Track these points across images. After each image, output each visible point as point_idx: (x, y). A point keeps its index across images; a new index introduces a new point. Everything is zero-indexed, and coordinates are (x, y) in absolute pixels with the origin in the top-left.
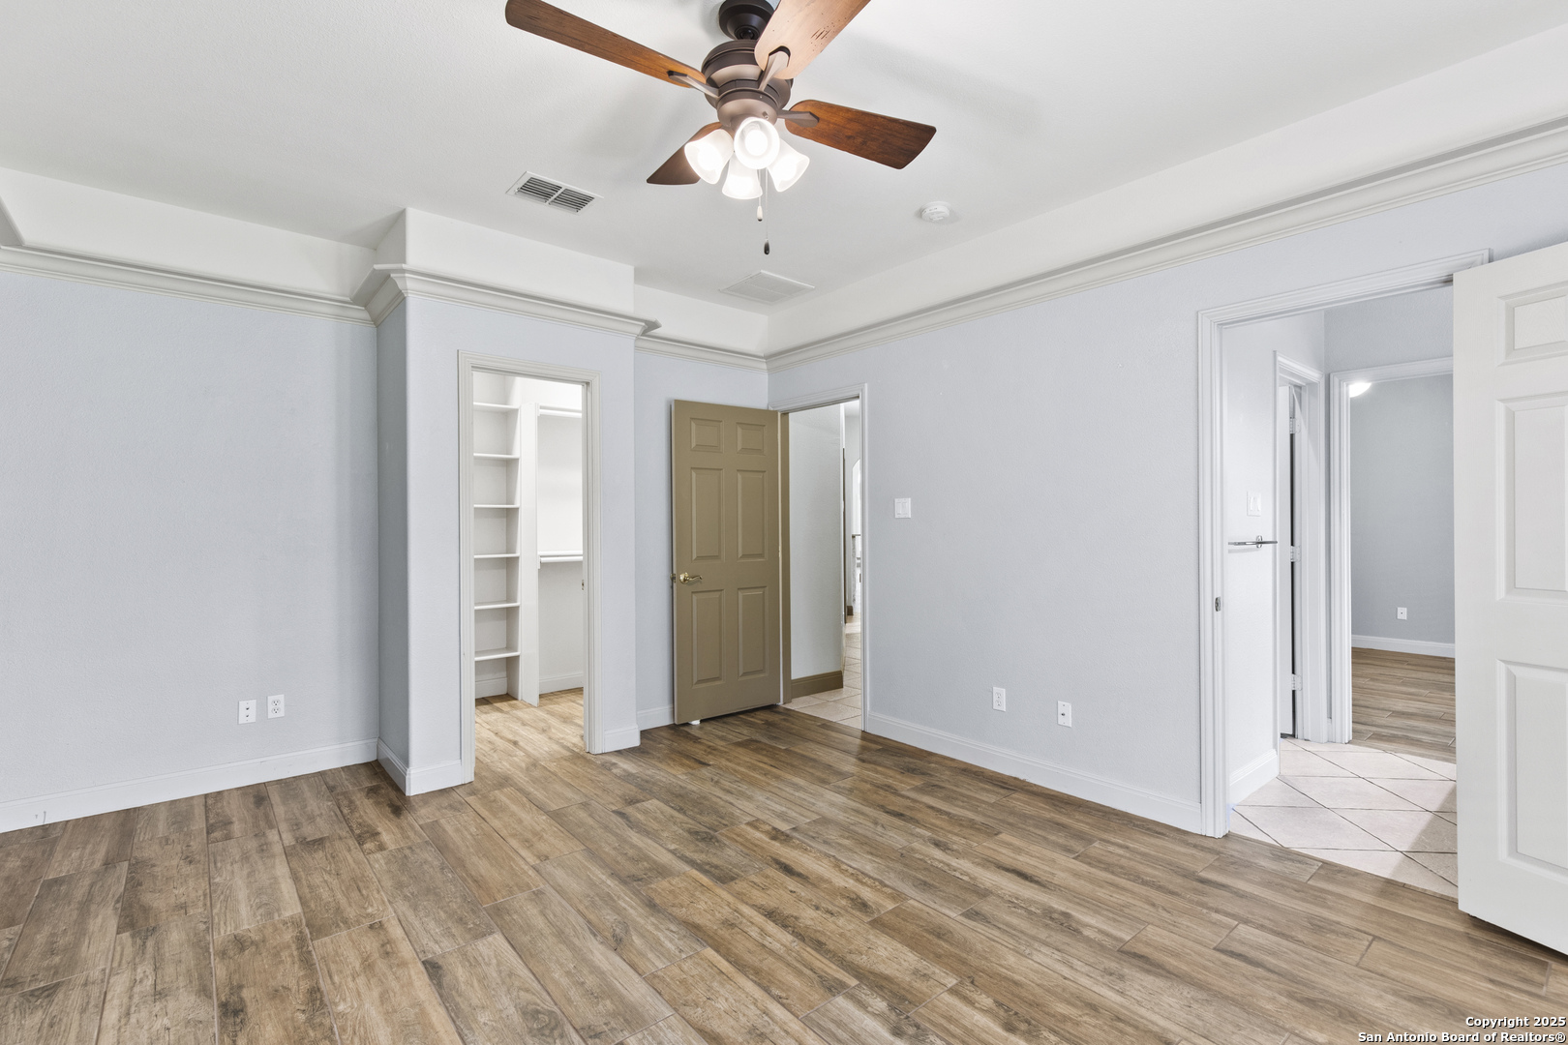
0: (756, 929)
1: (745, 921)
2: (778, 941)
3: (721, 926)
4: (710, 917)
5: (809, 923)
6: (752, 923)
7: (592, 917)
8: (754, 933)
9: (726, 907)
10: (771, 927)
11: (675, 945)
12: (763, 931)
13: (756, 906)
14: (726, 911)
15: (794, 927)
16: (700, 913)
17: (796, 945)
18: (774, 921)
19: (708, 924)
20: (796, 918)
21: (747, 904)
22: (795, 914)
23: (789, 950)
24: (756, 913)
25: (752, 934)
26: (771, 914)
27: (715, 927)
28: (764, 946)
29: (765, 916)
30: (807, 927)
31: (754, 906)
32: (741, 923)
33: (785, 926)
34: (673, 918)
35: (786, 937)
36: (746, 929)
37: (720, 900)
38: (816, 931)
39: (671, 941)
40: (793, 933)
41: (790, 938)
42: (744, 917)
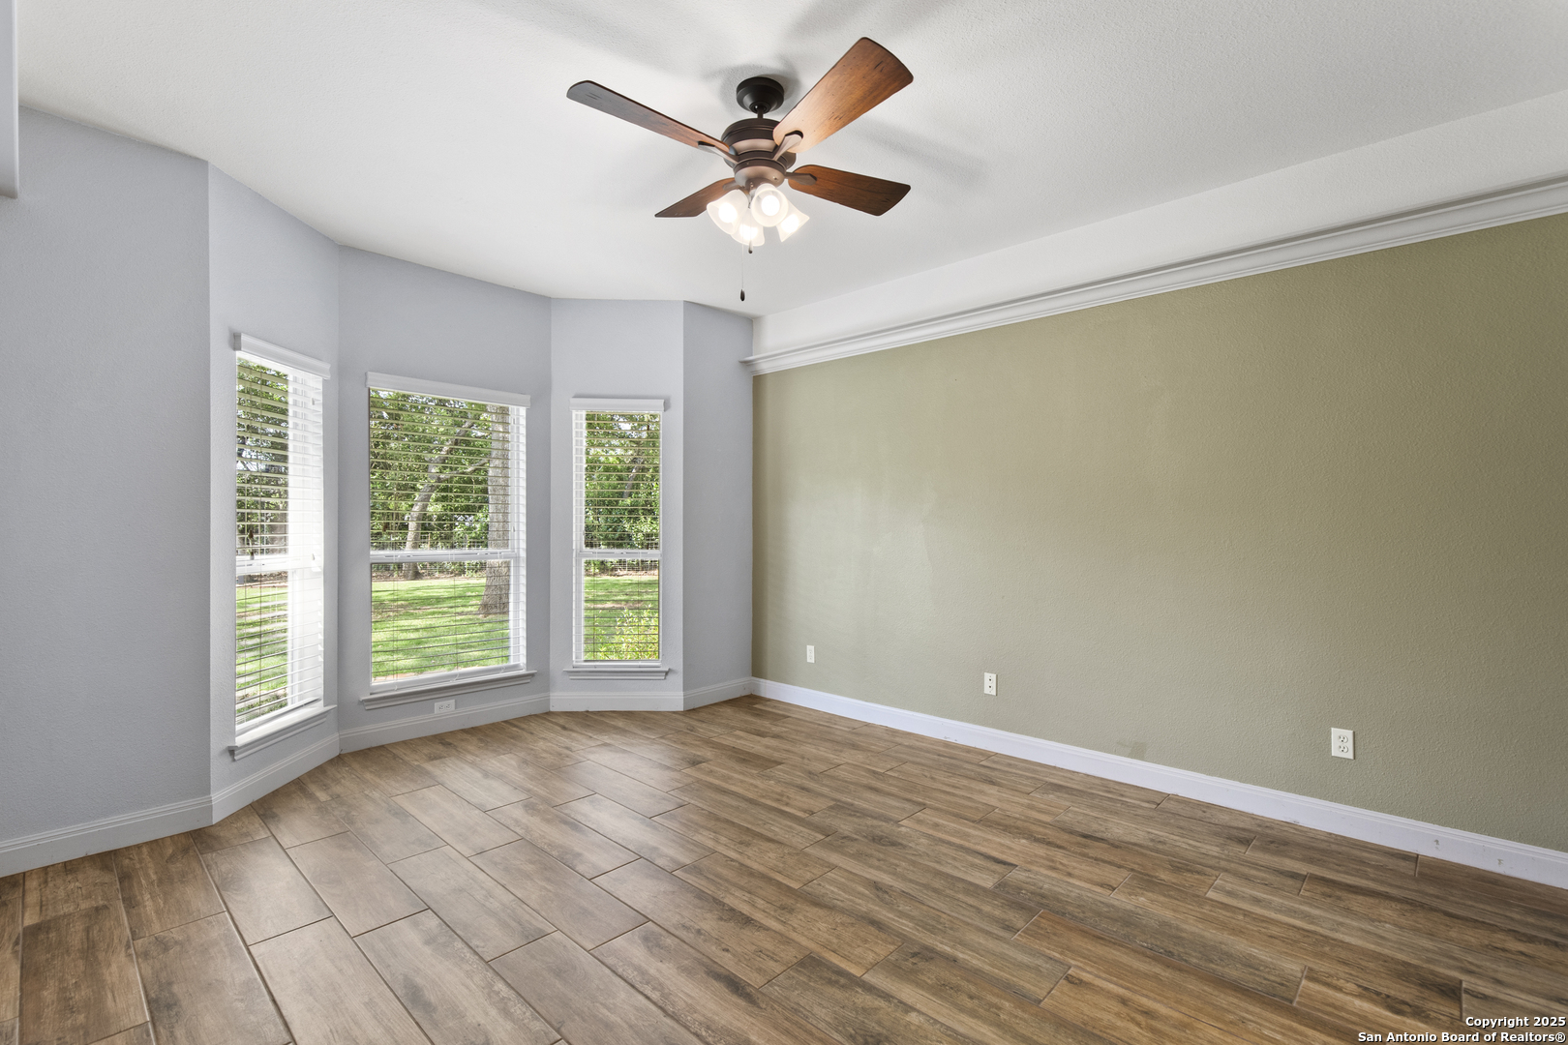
0: (759, 906)
1: (772, 913)
2: (737, 897)
3: (793, 907)
4: (808, 914)
5: (708, 916)
6: (764, 911)
7: (925, 908)
8: (760, 903)
9: (796, 926)
10: (746, 909)
11: (827, 889)
12: (753, 905)
13: (764, 929)
14: (795, 922)
15: (723, 910)
16: (820, 917)
17: (720, 895)
18: (743, 914)
19: (807, 908)
20: (721, 919)
21: (775, 932)
22: (722, 923)
23: (727, 891)
24: (762, 921)
25: (762, 902)
26: (747, 921)
27: (799, 905)
28: (750, 893)
29: (752, 920)
30: (711, 911)
31: (768, 929)
32: (775, 911)
33: (732, 910)
34: (843, 911)
35: (729, 901)
36: (769, 905)
37: (806, 933)
38: (702, 908)
39: (832, 892)
40: (724, 904)
41: (726, 901)
42: (773, 917)
